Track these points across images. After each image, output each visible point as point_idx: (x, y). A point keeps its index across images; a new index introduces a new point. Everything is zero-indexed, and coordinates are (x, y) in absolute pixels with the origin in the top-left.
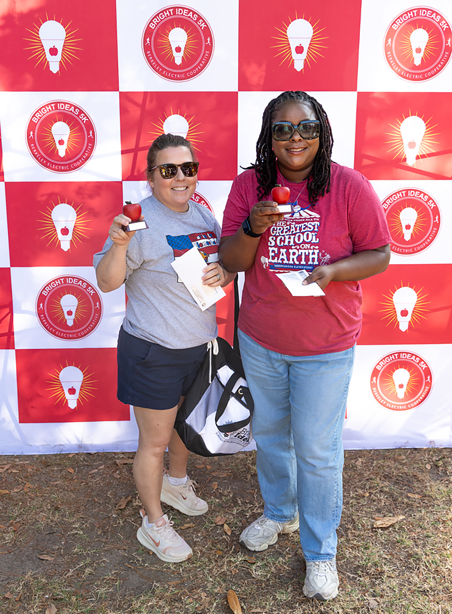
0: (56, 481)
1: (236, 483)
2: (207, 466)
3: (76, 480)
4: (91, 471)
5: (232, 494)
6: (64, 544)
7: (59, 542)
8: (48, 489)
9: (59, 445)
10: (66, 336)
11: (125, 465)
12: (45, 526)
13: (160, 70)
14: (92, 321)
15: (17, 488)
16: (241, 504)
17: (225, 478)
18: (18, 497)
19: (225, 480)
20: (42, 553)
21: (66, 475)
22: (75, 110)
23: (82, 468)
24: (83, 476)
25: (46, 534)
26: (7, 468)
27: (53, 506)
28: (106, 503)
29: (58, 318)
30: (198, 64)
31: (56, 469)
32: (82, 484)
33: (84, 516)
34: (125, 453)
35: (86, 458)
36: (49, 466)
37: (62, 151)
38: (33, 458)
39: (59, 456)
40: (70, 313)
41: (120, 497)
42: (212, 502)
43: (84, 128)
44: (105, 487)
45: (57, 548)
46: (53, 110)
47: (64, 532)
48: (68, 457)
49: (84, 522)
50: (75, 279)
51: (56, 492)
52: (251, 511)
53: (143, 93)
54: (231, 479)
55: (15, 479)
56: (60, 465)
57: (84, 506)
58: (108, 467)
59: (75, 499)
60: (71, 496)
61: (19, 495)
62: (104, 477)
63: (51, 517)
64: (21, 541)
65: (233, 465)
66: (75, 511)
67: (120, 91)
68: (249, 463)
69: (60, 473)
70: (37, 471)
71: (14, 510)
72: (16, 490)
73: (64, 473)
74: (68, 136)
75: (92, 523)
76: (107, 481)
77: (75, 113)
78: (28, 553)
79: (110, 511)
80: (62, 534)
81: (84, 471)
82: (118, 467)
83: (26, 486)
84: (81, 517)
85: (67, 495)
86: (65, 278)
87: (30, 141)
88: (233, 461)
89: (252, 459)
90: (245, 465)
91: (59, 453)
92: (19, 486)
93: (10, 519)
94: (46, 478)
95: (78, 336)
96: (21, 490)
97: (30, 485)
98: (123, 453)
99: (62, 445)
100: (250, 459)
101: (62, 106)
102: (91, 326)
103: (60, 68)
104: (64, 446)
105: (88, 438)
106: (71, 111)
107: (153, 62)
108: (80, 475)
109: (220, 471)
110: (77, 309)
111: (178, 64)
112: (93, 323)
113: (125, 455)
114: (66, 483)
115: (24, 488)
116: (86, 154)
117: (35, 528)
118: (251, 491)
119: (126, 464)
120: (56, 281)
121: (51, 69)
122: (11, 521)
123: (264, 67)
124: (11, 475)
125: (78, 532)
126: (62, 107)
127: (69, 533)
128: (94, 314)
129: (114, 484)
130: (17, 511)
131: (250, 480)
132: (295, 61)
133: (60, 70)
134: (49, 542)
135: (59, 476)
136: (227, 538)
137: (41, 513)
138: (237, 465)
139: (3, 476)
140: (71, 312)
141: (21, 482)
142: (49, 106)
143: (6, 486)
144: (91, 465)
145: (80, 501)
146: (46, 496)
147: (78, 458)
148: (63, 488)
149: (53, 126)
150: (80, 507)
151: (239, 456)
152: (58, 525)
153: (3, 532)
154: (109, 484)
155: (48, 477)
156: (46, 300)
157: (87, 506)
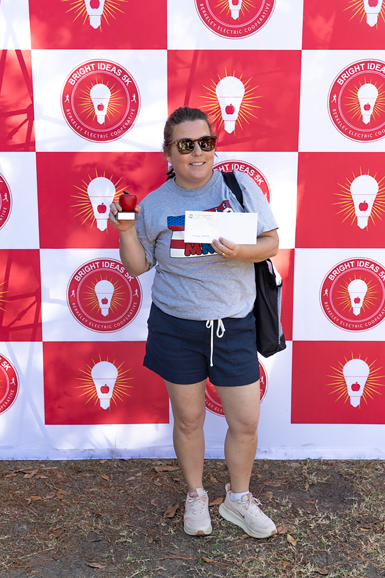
0: (91, 488)
1: (292, 494)
2: (258, 475)
3: (113, 488)
4: (128, 478)
5: (291, 504)
6: (113, 552)
7: (107, 550)
8: (84, 496)
9: (89, 450)
10: (100, 327)
11: (165, 473)
12: (89, 534)
13: (215, 25)
14: (129, 311)
15: (49, 494)
16: (302, 515)
17: (279, 488)
18: (52, 504)
19: (280, 490)
20: (91, 561)
21: (101, 482)
22: (116, 71)
23: (117, 474)
24: (119, 483)
25: (91, 542)
26: (35, 473)
27: (94, 514)
28: (151, 511)
29: (91, 307)
30: (258, 19)
31: (88, 475)
32: (121, 492)
33: (129, 525)
34: (163, 459)
35: (119, 465)
36: (80, 472)
37: (101, 117)
38: (60, 463)
39: (89, 462)
40: (105, 301)
41: (165, 505)
42: (270, 512)
43: (127, 92)
44: (147, 495)
45: (106, 556)
46: (92, 70)
47: (111, 540)
48: (100, 463)
49: (131, 530)
50: (112, 263)
51: (93, 500)
52: (315, 522)
53: (193, 52)
54: (287, 489)
55: (45, 485)
56: (93, 471)
57: (128, 514)
58: (146, 474)
59: (116, 507)
60: (110, 504)
61: (53, 502)
62: (144, 485)
63: (94, 525)
64: (65, 549)
65: (287, 474)
66: (118, 519)
67: (168, 49)
68: (304, 472)
69: (94, 480)
70: (68, 477)
71: (52, 517)
72: (48, 497)
73: (98, 480)
74: (108, 101)
75: (139, 532)
76: (148, 488)
77: (117, 73)
78: (76, 561)
79: (158, 520)
80: (110, 543)
81: (120, 478)
82: (158, 474)
83: (59, 492)
84: (126, 525)
85: (107, 502)
86: (101, 262)
87: (66, 106)
88: (286, 470)
89: (308, 468)
90: (299, 474)
91: (89, 459)
92: (51, 493)
93: (49, 526)
94: (79, 485)
95: (114, 327)
96: (54, 497)
97: (64, 492)
98: (160, 460)
99: (92, 450)
100: (306, 467)
101: (103, 65)
102: (129, 316)
103: (101, 23)
104: (94, 451)
105: (122, 442)
106: (113, 72)
107: (206, 16)
108: (116, 482)
109: (273, 480)
110: (113, 297)
111: (235, 18)
112: (131, 313)
113: (162, 462)
114: (103, 490)
115: (57, 494)
116: (128, 121)
117: (78, 536)
118: (311, 502)
119: (167, 471)
120: (90, 265)
121: (91, 24)
122: (50, 528)
123: (331, 22)
124: (40, 482)
125: (128, 540)
126: (103, 67)
127: (117, 541)
128: (132, 303)
129: (157, 492)
130: (55, 518)
131: (308, 490)
132: (367, 15)
133: (101, 25)
134: (97, 550)
135: (94, 483)
136: (293, 548)
137: (83, 521)
138: (291, 475)
139: (31, 482)
140: (107, 300)
141: (53, 488)
142: (88, 66)
143: (37, 493)
144: (126, 472)
145: (122, 509)
146: (83, 503)
147: (111, 464)
148: (101, 495)
149: (92, 89)
150: (123, 515)
151: (292, 464)
152: (103, 532)
153: (44, 539)
154: (150, 492)
155: (81, 484)
156: (79, 286)
157: (131, 514)
